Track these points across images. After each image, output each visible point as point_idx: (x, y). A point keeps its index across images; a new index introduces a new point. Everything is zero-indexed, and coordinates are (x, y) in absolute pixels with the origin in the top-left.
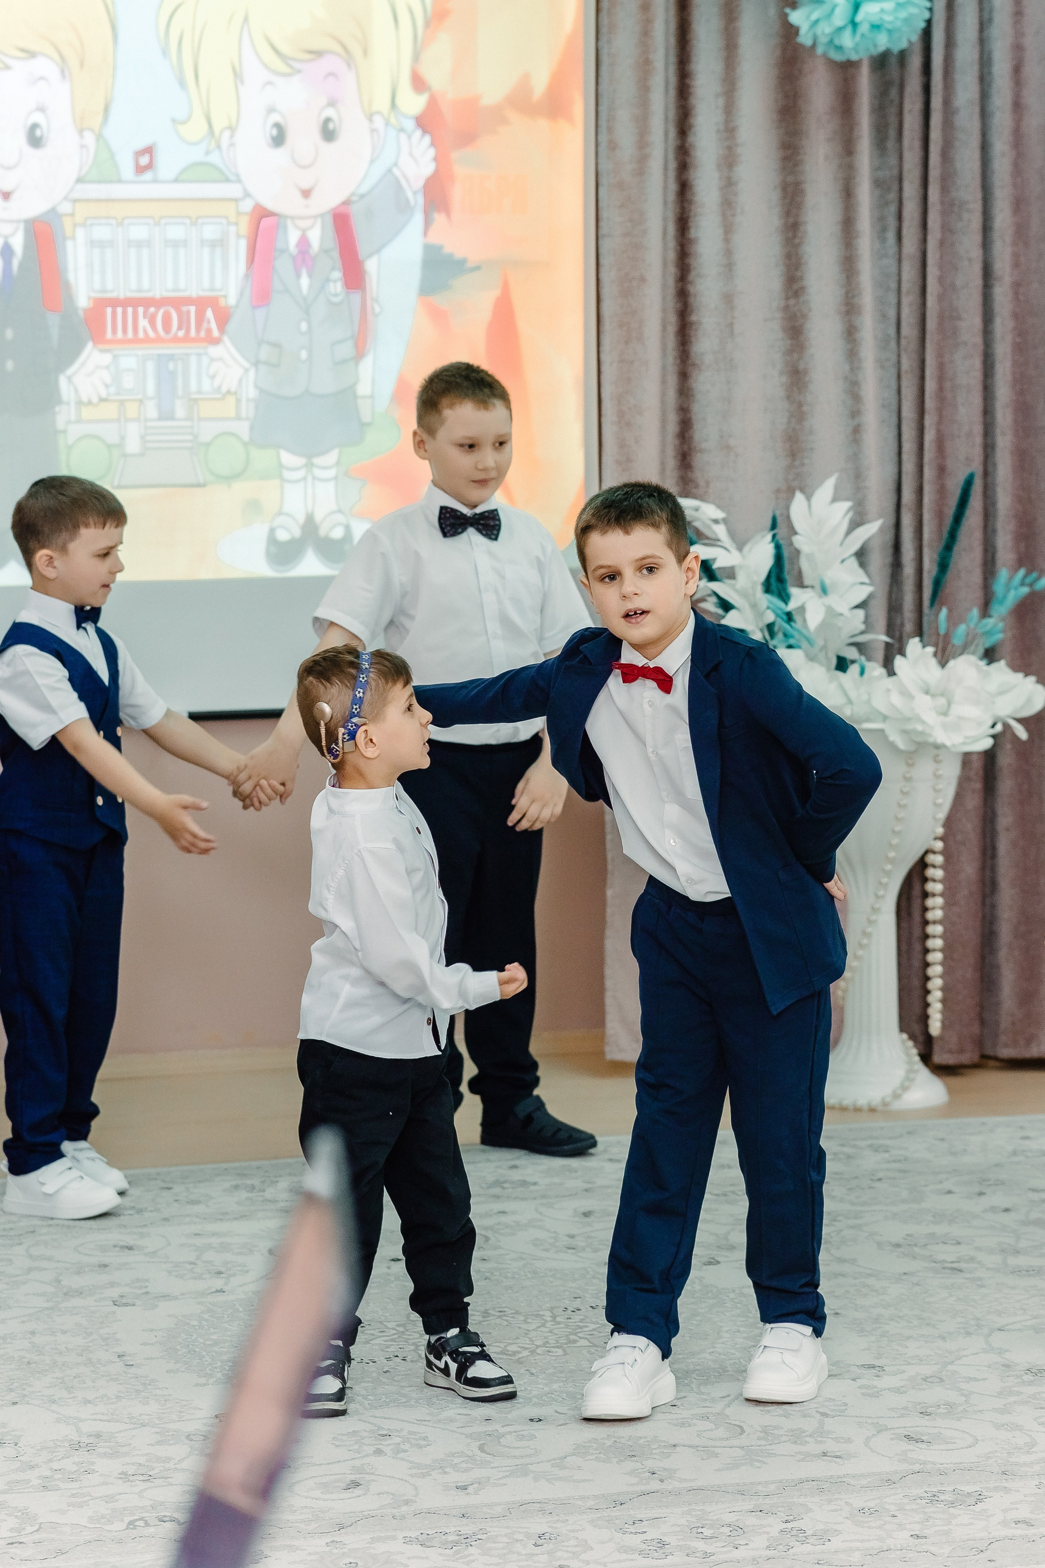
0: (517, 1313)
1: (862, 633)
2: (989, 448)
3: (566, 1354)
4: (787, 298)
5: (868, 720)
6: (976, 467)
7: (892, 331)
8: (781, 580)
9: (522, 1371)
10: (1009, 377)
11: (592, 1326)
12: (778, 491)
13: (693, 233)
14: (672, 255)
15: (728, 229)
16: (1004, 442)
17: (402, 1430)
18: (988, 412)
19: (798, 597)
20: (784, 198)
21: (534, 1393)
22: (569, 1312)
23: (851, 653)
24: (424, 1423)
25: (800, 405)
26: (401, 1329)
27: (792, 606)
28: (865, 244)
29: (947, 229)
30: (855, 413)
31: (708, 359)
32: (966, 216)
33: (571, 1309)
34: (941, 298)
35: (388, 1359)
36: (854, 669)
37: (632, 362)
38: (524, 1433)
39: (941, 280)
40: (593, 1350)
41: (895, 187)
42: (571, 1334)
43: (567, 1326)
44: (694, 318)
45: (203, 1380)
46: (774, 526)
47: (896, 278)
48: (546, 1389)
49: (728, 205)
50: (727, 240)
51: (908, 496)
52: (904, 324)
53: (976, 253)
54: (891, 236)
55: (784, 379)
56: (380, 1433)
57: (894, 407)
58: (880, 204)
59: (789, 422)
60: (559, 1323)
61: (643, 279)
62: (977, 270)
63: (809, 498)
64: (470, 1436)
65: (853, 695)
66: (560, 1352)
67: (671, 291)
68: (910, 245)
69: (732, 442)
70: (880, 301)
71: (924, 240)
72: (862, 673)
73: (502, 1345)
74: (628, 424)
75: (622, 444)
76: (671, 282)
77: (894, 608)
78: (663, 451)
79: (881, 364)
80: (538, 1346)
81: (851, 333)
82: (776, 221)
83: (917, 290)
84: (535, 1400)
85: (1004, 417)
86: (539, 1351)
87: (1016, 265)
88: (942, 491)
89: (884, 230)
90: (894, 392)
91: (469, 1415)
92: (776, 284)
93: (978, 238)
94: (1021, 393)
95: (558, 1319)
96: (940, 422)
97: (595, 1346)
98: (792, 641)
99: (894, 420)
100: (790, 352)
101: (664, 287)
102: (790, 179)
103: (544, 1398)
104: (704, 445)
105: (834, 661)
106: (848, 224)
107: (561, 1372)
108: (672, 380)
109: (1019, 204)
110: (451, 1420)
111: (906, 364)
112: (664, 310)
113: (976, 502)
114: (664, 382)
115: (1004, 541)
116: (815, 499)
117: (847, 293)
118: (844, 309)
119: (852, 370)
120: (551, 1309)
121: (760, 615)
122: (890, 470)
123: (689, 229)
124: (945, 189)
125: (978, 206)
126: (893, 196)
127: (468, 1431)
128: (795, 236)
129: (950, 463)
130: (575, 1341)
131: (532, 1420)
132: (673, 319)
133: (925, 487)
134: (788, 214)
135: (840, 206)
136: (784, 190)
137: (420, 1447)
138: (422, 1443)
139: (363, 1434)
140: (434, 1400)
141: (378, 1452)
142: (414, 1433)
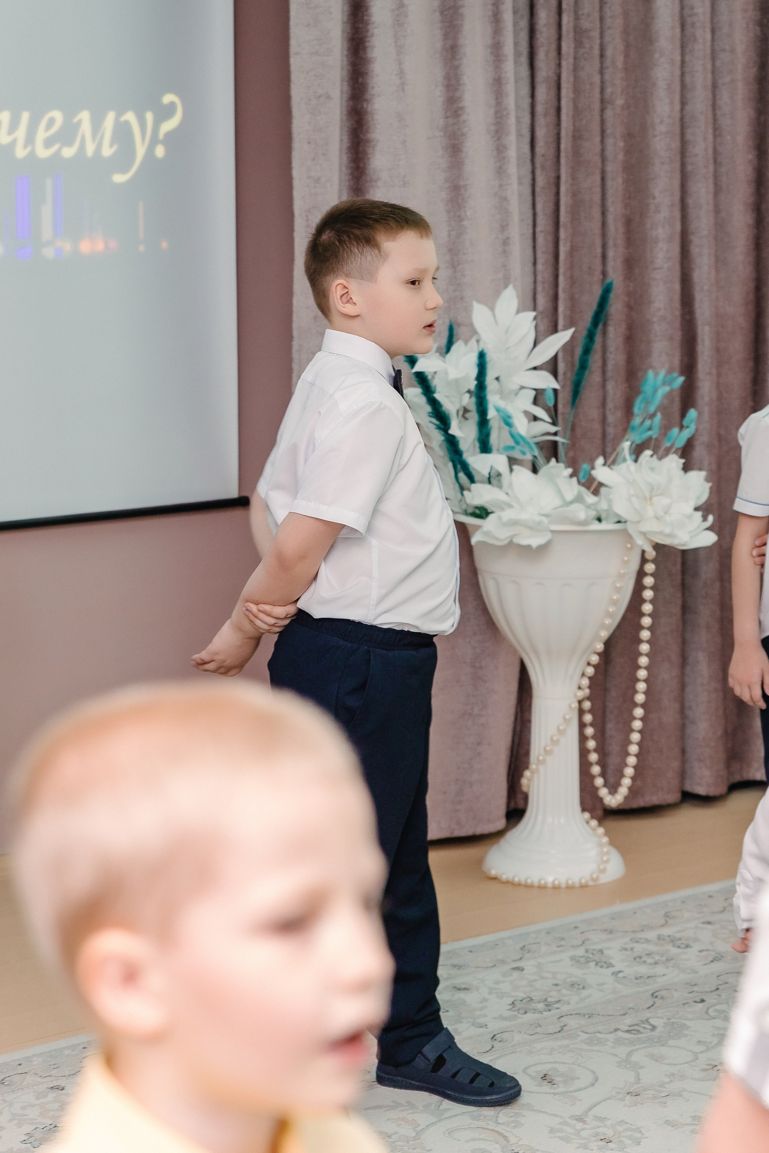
2: (605, 258)
4: (447, 117)
6: (598, 276)
7: (527, 149)
15: (400, 50)
20: (443, 22)
25: (460, 219)
28: (510, 67)
29: (575, 57)
30: (504, 228)
32: (587, 43)
34: (573, 118)
37: (319, 178)
39: (572, 101)
41: (527, 14)
44: (368, 135)
47: (529, 100)
49: (400, 26)
50: (399, 61)
51: (544, 303)
52: (538, 143)
53: (596, 79)
54: (525, 61)
55: (444, 194)
57: (531, 221)
59: (449, 235)
61: (329, 97)
62: (596, 93)
67: (347, 110)
70: (519, 122)
71: (559, 65)
76: (345, 100)
79: (520, 180)
81: (500, 150)
82: (437, 43)
83: (553, 112)
85: (615, 230)
87: (624, 90)
88: (573, 300)
90: (531, 207)
92: (439, 104)
93: (596, 63)
94: (628, 207)
96: (571, 235)
99: (532, 233)
100: (450, 169)
101: (341, 105)
102: (449, 3)
106: (495, 48)
109: (624, 34)
111: (541, 181)
112: (341, 129)
115: (617, 342)
116: (497, 310)
117: (496, 113)
118: (493, 128)
119: (501, 186)
122: (529, 280)
123: (365, 49)
125: (597, 34)
126: (525, 23)
128: (454, 57)
129: (575, 273)
132: (348, 137)
133: (561, 295)
134: (446, 36)
135: (489, 30)
136: (442, 13)
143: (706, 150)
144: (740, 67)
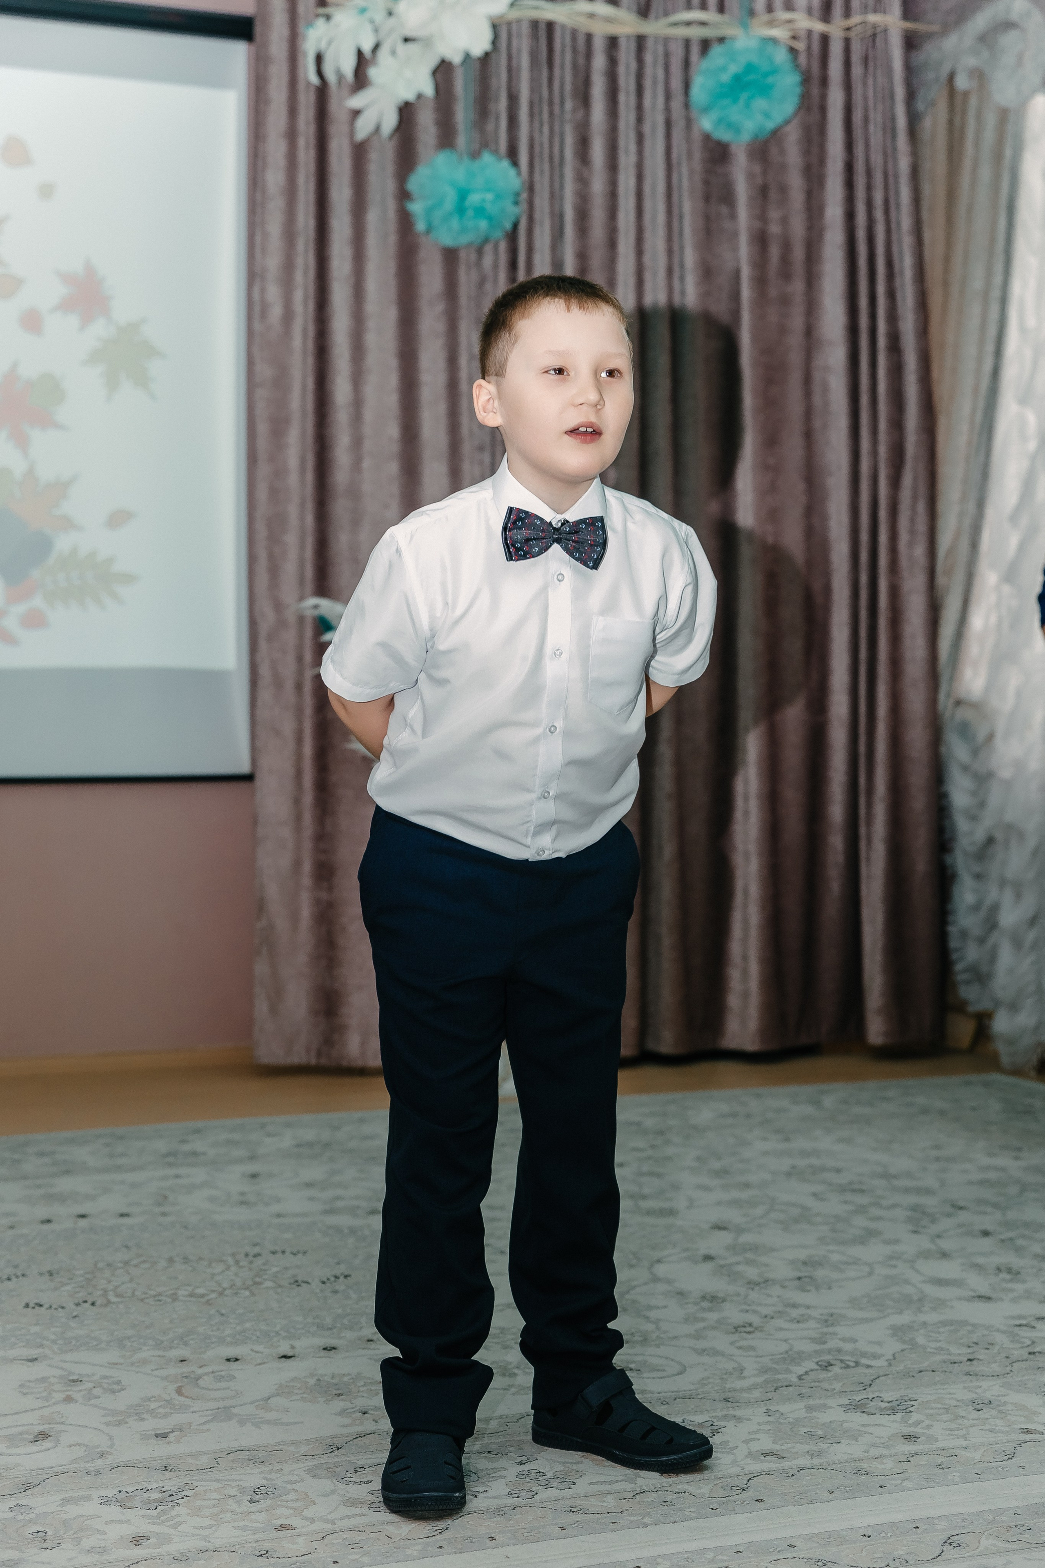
0: (201, 1259)
3: (253, 1294)
4: (404, 443)
9: (212, 1312)
11: (274, 1269)
13: (330, 386)
14: (312, 405)
15: (358, 384)
17: (93, 1374)
20: (402, 362)
21: (228, 1332)
22: (250, 1258)
24: (116, 1366)
26: (89, 1276)
31: (342, 489)
33: (251, 1254)
35: (77, 1305)
37: (279, 491)
38: (223, 1373)
40: (279, 1290)
42: (256, 1276)
43: (250, 1269)
44: (328, 453)
48: (239, 1328)
49: (357, 365)
50: (356, 392)
56: (71, 1378)
60: (243, 1267)
61: (287, 420)
64: (165, 1378)
66: (247, 1293)
67: (312, 434)
73: (190, 1288)
74: (277, 540)
75: (272, 557)
76: (311, 427)
80: (225, 1289)
84: (228, 1339)
86: (228, 1292)
91: (163, 1356)
92: (395, 431)
95: (241, 1264)
97: (280, 1286)
101: (305, 431)
103: (237, 1337)
107: (251, 1312)
108: (312, 507)
110: (144, 1362)
112: (304, 450)
114: (304, 509)
120: (234, 1255)
127: (164, 1373)
128: (411, 393)
130: (260, 1283)
131: (228, 1360)
132: (312, 456)
137: (113, 1392)
138: (116, 1387)
139: (52, 1380)
140: (126, 1342)
141: (69, 1399)
142: (106, 1377)
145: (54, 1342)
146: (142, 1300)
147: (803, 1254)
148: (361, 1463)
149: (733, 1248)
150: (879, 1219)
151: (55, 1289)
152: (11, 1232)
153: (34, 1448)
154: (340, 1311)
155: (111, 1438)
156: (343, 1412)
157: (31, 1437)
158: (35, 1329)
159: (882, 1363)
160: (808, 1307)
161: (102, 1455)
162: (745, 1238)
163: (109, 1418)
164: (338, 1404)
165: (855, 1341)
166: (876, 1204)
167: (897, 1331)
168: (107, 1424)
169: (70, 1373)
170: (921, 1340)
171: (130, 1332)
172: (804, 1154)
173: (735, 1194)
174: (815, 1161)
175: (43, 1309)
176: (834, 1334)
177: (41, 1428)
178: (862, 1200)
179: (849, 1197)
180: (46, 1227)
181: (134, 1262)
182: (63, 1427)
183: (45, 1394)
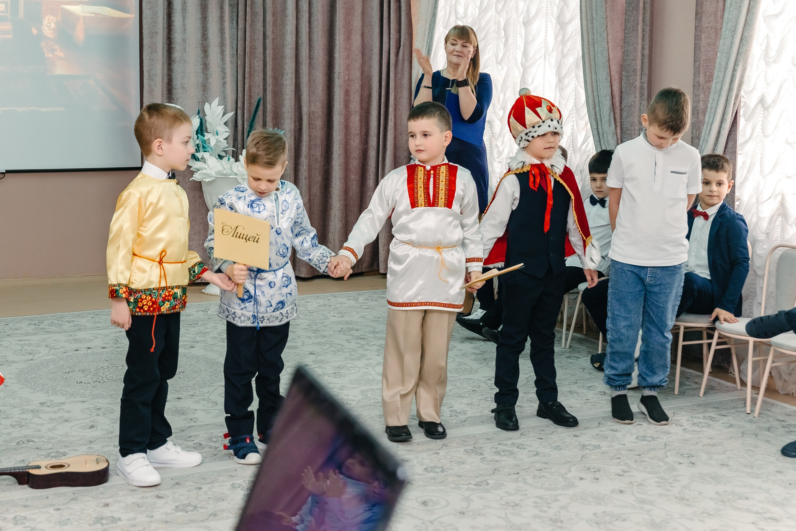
1: (227, 147)
2: (265, 90)
4: (202, 40)
5: (230, 175)
6: (261, 95)
7: (235, 52)
8: (202, 130)
10: (271, 68)
12: (199, 102)
13: (173, 19)
14: (166, 26)
15: (184, 18)
16: (269, 88)
17: (105, 407)
18: (265, 79)
19: (207, 136)
20: (201, 9)
23: (223, 154)
25: (207, 75)
26: (96, 372)
27: (205, 138)
28: (227, 24)
29: (252, 21)
30: (224, 78)
31: (178, 59)
32: (258, 17)
34: (251, 42)
35: (94, 382)
36: (226, 159)
37: (153, 60)
39: (250, 36)
41: (236, 6)
44: (173, 46)
45: (33, 391)
46: (199, 113)
47: (236, 35)
49: (184, 10)
50: (184, 21)
51: (240, 104)
52: (239, 50)
53: (261, 29)
54: (235, 22)
55: (201, 66)
56: (97, 408)
57: (236, 76)
58: (231, 12)
59: (203, 80)
61: (157, 33)
62: (261, 34)
63: (210, 104)
65: (225, 167)
67: (165, 37)
68: (241, 26)
69: (185, 86)
70: (231, 42)
71: (246, 24)
72: (229, 160)
74: (152, 79)
75: (150, 86)
76: (165, 34)
77: (235, 140)
78: (163, 89)
79: (232, 62)
81: (222, 52)
82: (199, 16)
83: (243, 39)
85: (269, 80)
87: (273, 33)
88: (250, 103)
89: (233, 20)
90: (235, 72)
92: (199, 36)
93: (262, 24)
94: (274, 73)
96: (250, 82)
98: (206, 150)
99: (236, 80)
100: (203, 58)
101: (163, 35)
102: (204, 2)
104: (176, 87)
105: (217, 156)
106: (222, 18)
108: (166, 66)
109: (274, 14)
111: (239, 63)
112: (163, 43)
113: (261, 107)
114: (163, 66)
115: (269, 119)
116: (212, 105)
117: (221, 40)
118: (220, 45)
119: (223, 64)
121: (195, 141)
122: (234, 96)
123: (171, 17)
124: (252, 8)
125: (262, 14)
126: (235, 9)
128: (205, 21)
129: (252, 95)
132: (166, 46)
133: (246, 102)
134: (203, 14)
135: (219, 12)
136: (201, 6)
137: (112, 413)
138: (112, 411)
139: (92, 409)
140: (113, 396)
141: (98, 415)
142: (108, 408)
143: (306, 54)
144: (320, 26)
145: (89, 396)
146: (116, 381)
147: (338, 364)
148: (191, 435)
149: (315, 362)
150: (367, 350)
151: (86, 377)
152: (65, 354)
153: (91, 430)
154: (182, 385)
155: (113, 427)
156: (184, 420)
157: (89, 427)
158: (82, 391)
159: (355, 403)
160: (336, 384)
161: (112, 433)
162: (320, 358)
163: (112, 421)
164: (183, 417)
165: (348, 395)
166: (367, 344)
167: (362, 392)
168: (111, 423)
169: (97, 406)
170: (369, 395)
171: (113, 392)
172: (347, 323)
173: (320, 340)
174: (350, 326)
175: (83, 384)
176: (342, 393)
177: (91, 424)
178: (363, 342)
179: (359, 341)
180: (77, 352)
181: (110, 367)
182: (98, 424)
183: (90, 413)
